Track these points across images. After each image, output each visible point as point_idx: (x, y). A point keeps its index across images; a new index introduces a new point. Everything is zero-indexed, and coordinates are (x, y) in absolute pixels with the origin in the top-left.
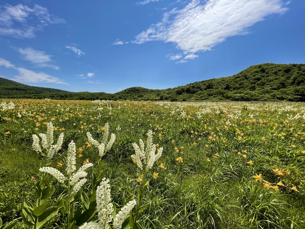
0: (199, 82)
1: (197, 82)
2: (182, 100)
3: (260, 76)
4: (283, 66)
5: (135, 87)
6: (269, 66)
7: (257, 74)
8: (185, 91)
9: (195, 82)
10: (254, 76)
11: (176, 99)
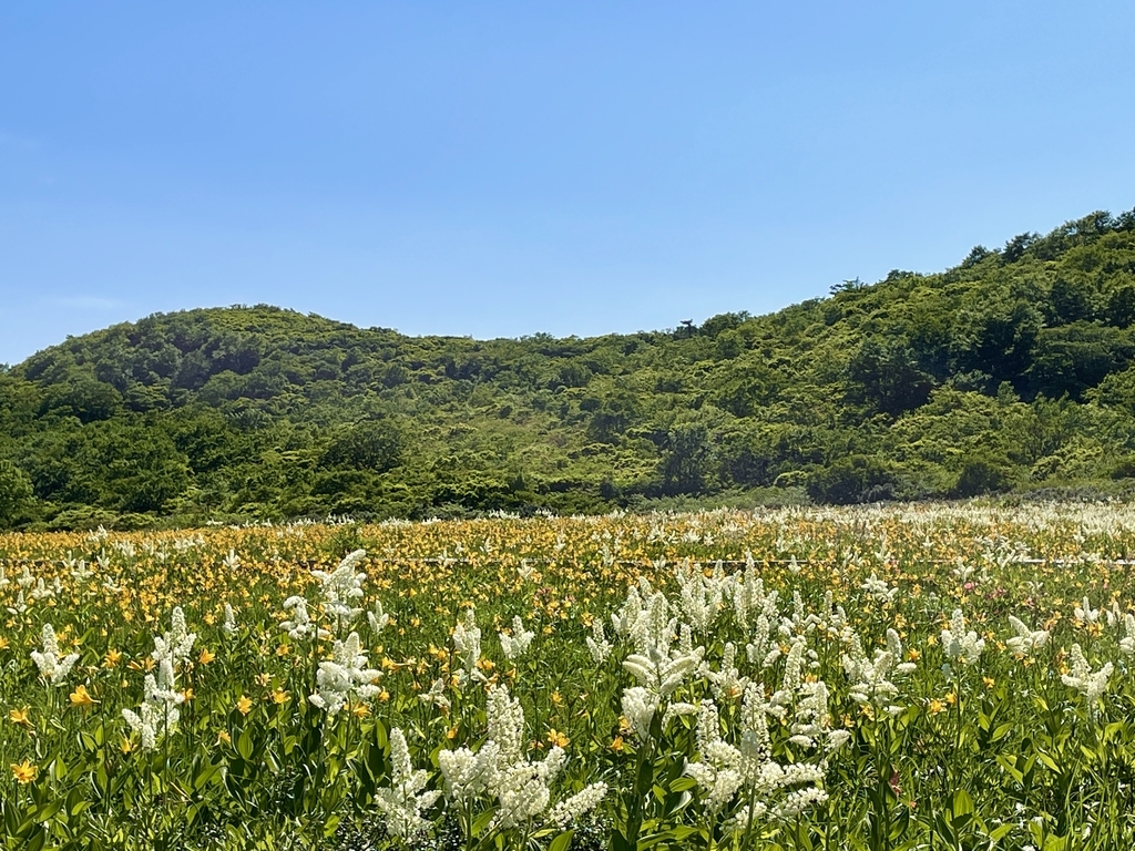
2: (948, 478)
5: (199, 317)
8: (969, 361)
11: (879, 477)
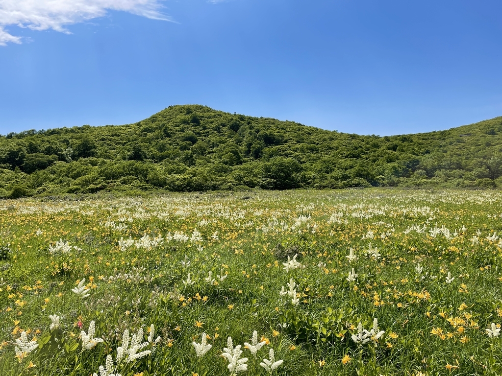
0: (40, 133)
1: (33, 131)
3: (193, 132)
4: (227, 117)
6: (204, 111)
7: (188, 128)
9: (29, 132)
10: (182, 130)
